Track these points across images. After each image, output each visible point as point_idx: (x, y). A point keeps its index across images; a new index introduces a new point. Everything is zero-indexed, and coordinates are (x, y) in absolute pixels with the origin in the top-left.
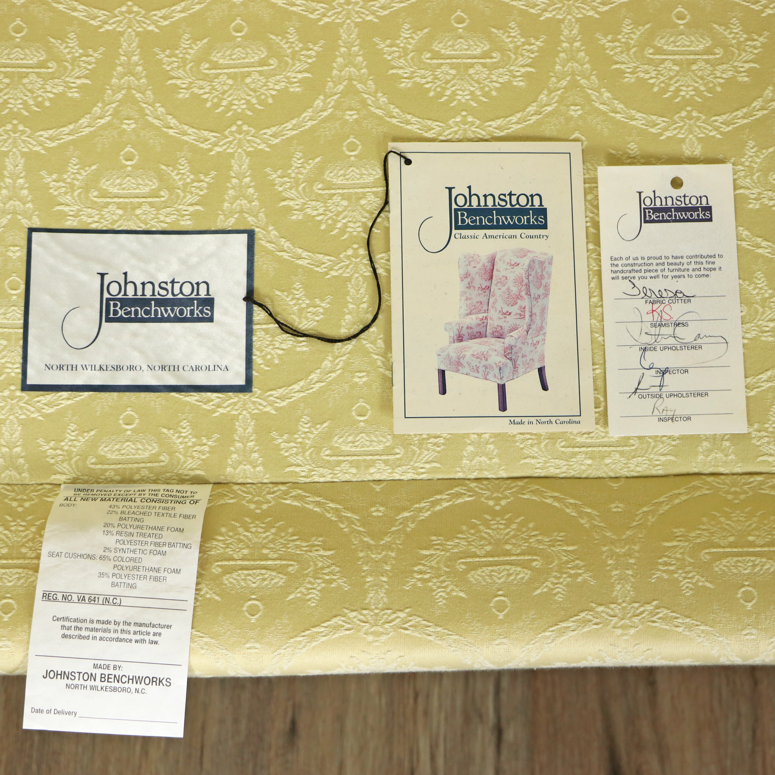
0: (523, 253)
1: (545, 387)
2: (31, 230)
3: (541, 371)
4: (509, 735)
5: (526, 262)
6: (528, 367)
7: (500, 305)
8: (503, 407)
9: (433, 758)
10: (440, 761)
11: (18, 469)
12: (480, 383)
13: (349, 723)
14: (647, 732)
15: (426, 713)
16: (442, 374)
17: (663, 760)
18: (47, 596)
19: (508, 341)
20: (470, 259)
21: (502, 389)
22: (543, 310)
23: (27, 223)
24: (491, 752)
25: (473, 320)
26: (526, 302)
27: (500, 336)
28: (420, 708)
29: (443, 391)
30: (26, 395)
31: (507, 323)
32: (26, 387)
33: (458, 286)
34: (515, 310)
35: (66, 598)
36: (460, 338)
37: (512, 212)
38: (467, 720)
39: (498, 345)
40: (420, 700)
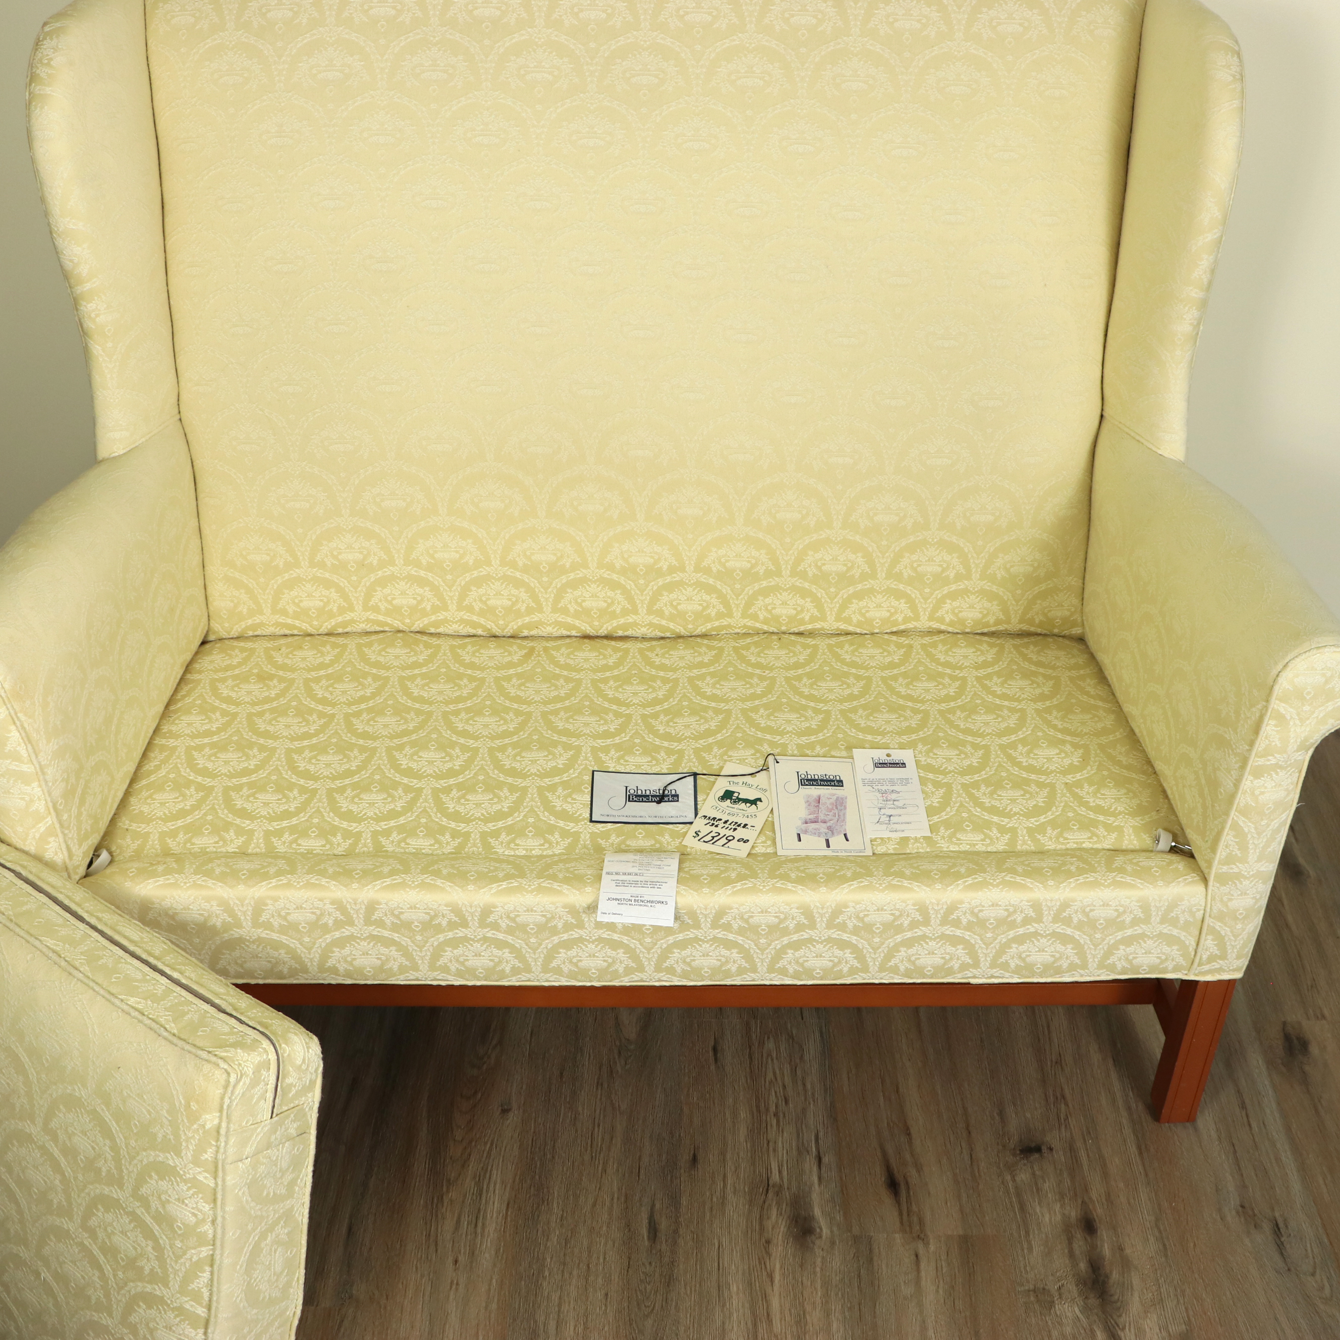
0: (834, 795)
1: (847, 840)
2: (593, 771)
3: (845, 835)
4: (825, 1160)
5: (835, 797)
6: (839, 833)
7: (824, 812)
8: (828, 846)
9: (780, 1172)
10: (785, 1173)
11: (588, 849)
12: (816, 838)
13: (728, 1156)
14: (908, 1157)
15: (774, 1150)
16: (799, 835)
17: (918, 1171)
18: (608, 873)
19: (828, 824)
20: (809, 796)
21: (827, 841)
22: (844, 814)
23: (592, 769)
24: (815, 1169)
25: (812, 817)
26: (836, 811)
27: (825, 822)
28: (771, 1149)
29: (800, 840)
30: (592, 824)
31: (827, 818)
32: (591, 821)
33: (804, 805)
34: (831, 813)
35: (617, 874)
36: (806, 823)
37: (827, 781)
38: (800, 1153)
39: (824, 825)
40: (771, 1144)
